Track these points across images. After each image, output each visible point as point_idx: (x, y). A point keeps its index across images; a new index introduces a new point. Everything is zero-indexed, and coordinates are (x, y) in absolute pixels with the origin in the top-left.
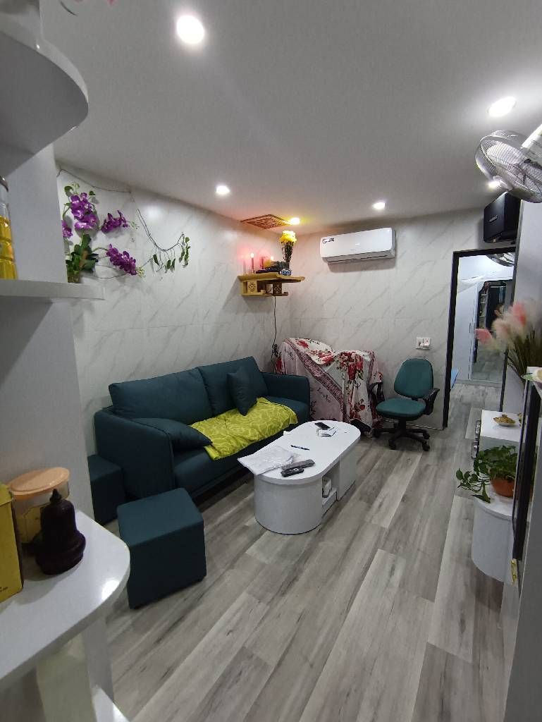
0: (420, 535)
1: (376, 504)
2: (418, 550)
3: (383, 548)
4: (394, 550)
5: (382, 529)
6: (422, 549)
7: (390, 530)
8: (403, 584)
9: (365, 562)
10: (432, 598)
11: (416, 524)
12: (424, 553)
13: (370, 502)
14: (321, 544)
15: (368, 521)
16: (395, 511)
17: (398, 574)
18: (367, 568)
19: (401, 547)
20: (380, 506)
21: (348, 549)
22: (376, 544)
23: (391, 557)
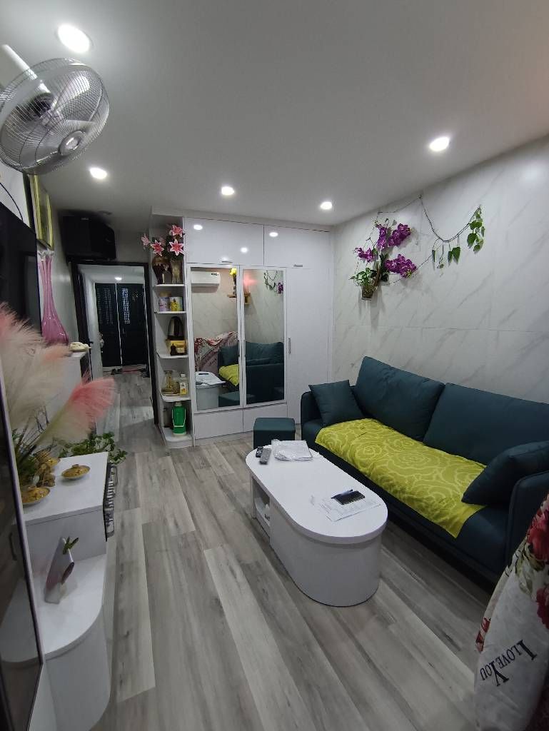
0: (173, 567)
1: (238, 571)
2: (167, 550)
3: (193, 533)
4: (184, 537)
5: (207, 548)
6: (165, 554)
7: (200, 551)
8: (165, 521)
9: (196, 517)
10: (144, 526)
11: (183, 576)
12: (161, 551)
13: (246, 568)
14: (234, 508)
15: (225, 545)
16: (214, 576)
17: (171, 525)
18: (192, 515)
19: (180, 543)
20: (232, 571)
21: (215, 516)
22: (200, 532)
23: (183, 532)
